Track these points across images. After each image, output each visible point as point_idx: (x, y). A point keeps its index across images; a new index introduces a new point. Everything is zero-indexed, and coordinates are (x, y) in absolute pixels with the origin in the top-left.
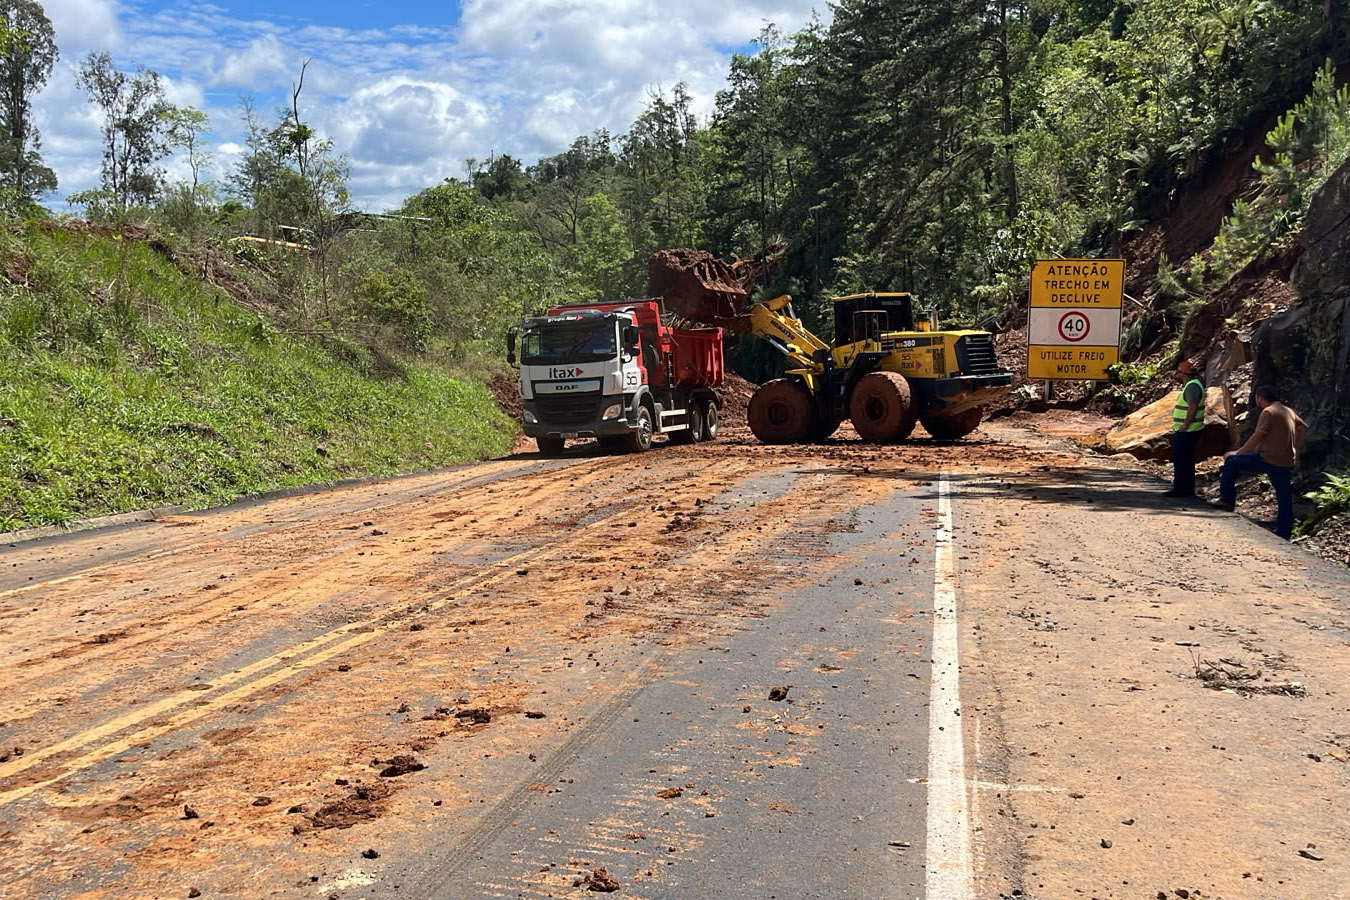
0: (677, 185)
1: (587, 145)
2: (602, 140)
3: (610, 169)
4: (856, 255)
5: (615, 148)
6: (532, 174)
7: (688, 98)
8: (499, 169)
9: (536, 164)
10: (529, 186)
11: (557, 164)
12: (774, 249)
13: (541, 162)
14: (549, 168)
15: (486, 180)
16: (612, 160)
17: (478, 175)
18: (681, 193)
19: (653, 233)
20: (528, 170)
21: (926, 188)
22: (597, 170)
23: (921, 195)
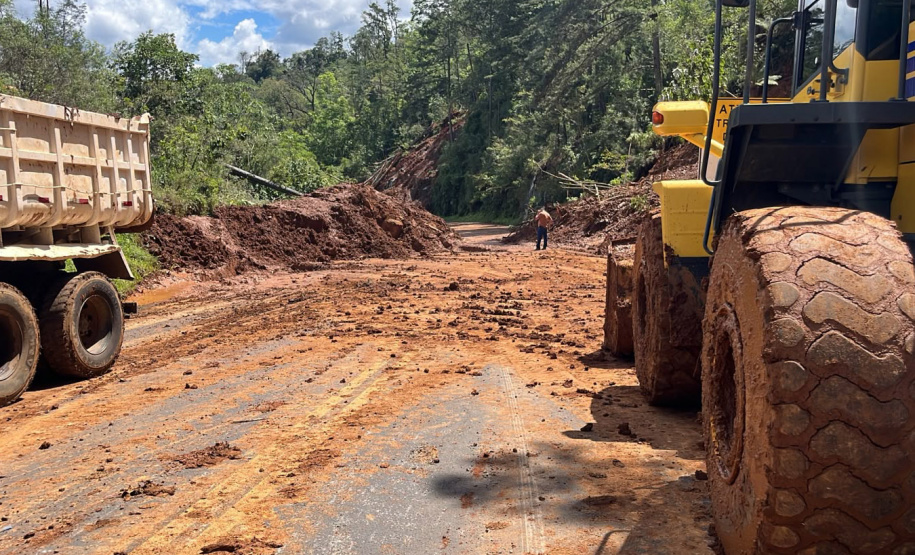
0: (386, 67)
1: (326, 44)
2: (337, 40)
3: (343, 61)
4: (520, 116)
5: (347, 47)
6: (288, 64)
7: (397, 9)
8: (264, 60)
9: (291, 57)
10: (285, 72)
11: (305, 57)
12: (457, 114)
13: (294, 55)
14: (300, 60)
15: (254, 67)
16: (344, 55)
17: (249, 64)
18: (389, 72)
19: (369, 103)
20: (285, 61)
21: (583, 51)
22: (334, 61)
23: (579, 58)
